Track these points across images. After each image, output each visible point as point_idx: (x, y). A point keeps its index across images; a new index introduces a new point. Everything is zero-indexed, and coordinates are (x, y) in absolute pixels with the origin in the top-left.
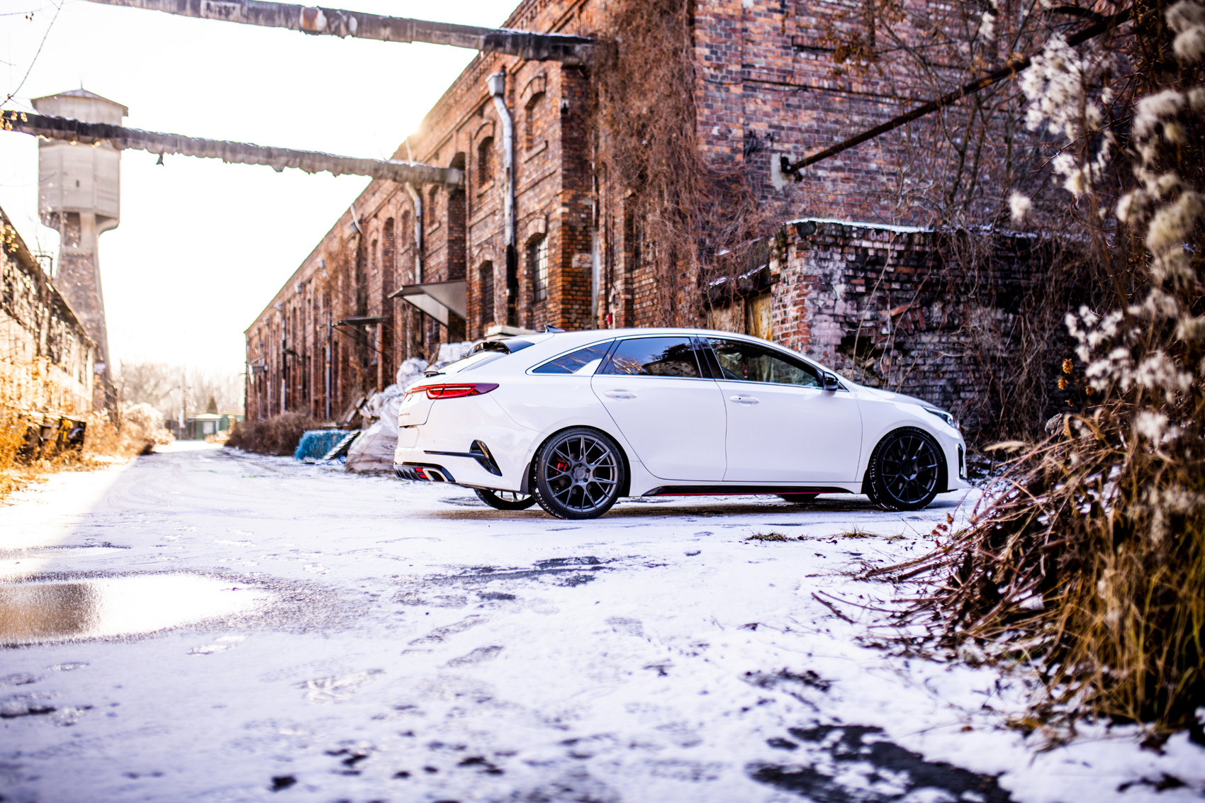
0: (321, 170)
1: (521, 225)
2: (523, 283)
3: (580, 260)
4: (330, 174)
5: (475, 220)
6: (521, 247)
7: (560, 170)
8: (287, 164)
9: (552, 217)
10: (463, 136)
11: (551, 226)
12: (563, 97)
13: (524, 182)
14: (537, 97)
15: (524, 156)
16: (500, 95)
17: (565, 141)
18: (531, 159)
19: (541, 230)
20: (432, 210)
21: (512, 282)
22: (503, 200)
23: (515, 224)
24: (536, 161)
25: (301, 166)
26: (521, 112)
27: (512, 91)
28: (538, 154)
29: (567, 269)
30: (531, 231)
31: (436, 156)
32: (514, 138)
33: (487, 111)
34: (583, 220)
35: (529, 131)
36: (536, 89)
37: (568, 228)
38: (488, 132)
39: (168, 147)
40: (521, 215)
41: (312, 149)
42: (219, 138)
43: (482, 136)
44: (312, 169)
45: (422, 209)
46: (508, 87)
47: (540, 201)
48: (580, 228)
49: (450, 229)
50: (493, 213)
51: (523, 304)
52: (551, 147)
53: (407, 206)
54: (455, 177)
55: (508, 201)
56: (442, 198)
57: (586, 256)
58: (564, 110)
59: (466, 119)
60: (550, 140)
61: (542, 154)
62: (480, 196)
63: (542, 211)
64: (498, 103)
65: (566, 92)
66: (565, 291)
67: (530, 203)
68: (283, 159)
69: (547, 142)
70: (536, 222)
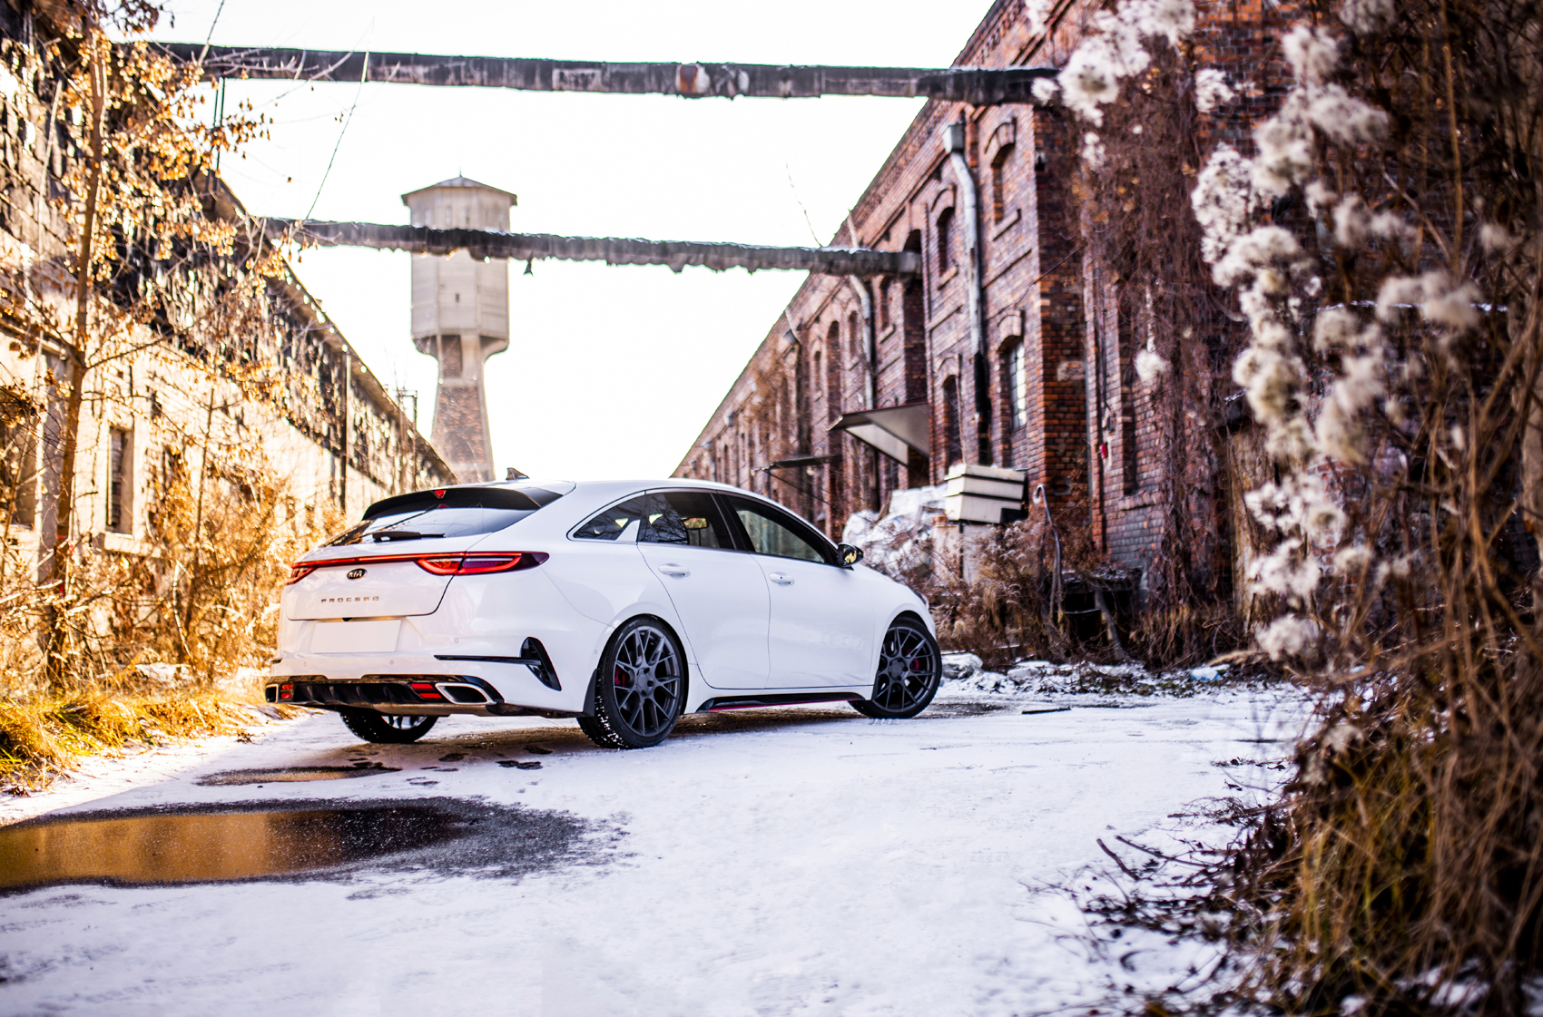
0: (732, 266)
1: (992, 325)
2: (997, 403)
3: (1068, 370)
4: (745, 271)
5: (936, 320)
6: (993, 356)
7: (1036, 250)
8: (687, 262)
9: (1029, 313)
10: (918, 208)
11: (1028, 325)
12: (1038, 149)
13: (994, 268)
14: (1006, 151)
15: (992, 231)
16: (958, 150)
17: (1041, 207)
18: (1001, 235)
19: (1016, 331)
20: (885, 309)
21: (983, 404)
22: (967, 293)
23: (984, 324)
24: (1007, 237)
25: (705, 263)
26: (986, 172)
27: (975, 144)
28: (1009, 228)
29: (1051, 384)
30: (1003, 334)
31: (886, 235)
32: (979, 208)
33: (946, 172)
34: (1071, 314)
35: (998, 197)
36: (1004, 139)
37: (1050, 327)
38: (946, 201)
39: (537, 252)
40: (992, 312)
41: (719, 240)
42: (600, 234)
43: (941, 207)
44: (719, 266)
45: (872, 307)
46: (969, 139)
47: (1013, 293)
48: (1067, 325)
49: (907, 333)
50: (958, 310)
51: (997, 433)
52: (1024, 218)
53: (853, 306)
54: (909, 263)
55: (974, 294)
56: (897, 292)
57: (1075, 364)
58: (1039, 167)
59: (920, 184)
60: (1023, 207)
61: (1015, 227)
62: (942, 288)
63: (1016, 306)
64: (956, 162)
65: (1041, 142)
66: (1048, 414)
67: (1001, 295)
68: (682, 256)
69: (1019, 211)
70: (1008, 320)
